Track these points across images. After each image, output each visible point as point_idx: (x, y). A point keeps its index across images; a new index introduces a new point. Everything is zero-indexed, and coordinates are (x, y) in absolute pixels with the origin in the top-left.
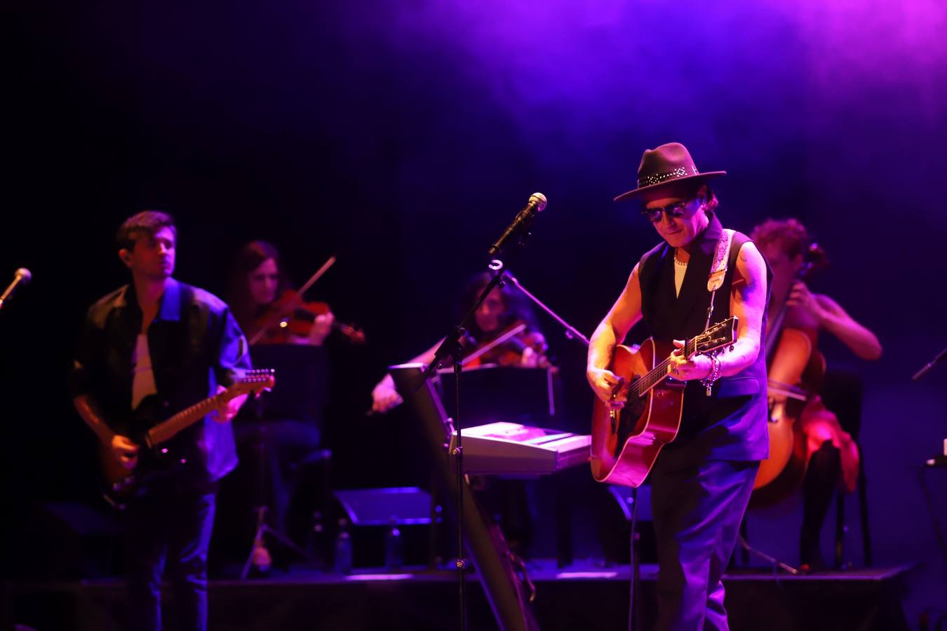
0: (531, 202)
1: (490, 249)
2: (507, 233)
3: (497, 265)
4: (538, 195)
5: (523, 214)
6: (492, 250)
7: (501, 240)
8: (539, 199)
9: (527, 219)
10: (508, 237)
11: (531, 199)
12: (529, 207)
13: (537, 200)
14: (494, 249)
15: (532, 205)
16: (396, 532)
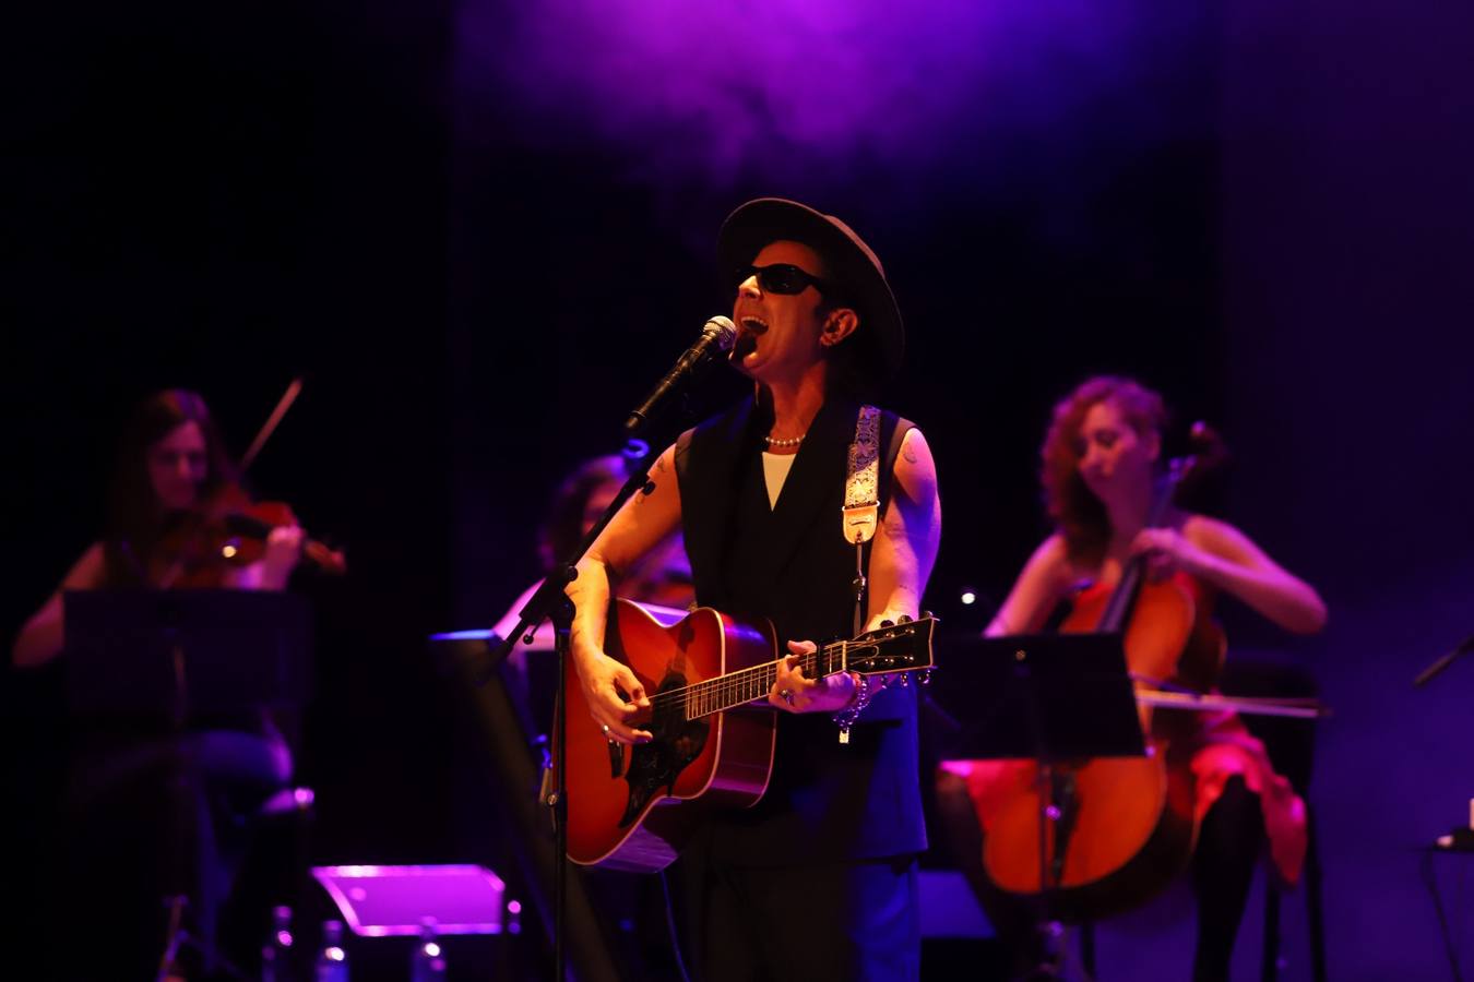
0: (707, 333)
1: (628, 419)
2: (662, 389)
3: (639, 449)
4: (721, 320)
5: (692, 355)
6: (633, 422)
7: (650, 401)
8: (723, 327)
9: (698, 365)
10: (662, 396)
11: (708, 326)
12: (703, 343)
13: (717, 328)
14: (635, 419)
15: (708, 338)
16: (433, 950)
